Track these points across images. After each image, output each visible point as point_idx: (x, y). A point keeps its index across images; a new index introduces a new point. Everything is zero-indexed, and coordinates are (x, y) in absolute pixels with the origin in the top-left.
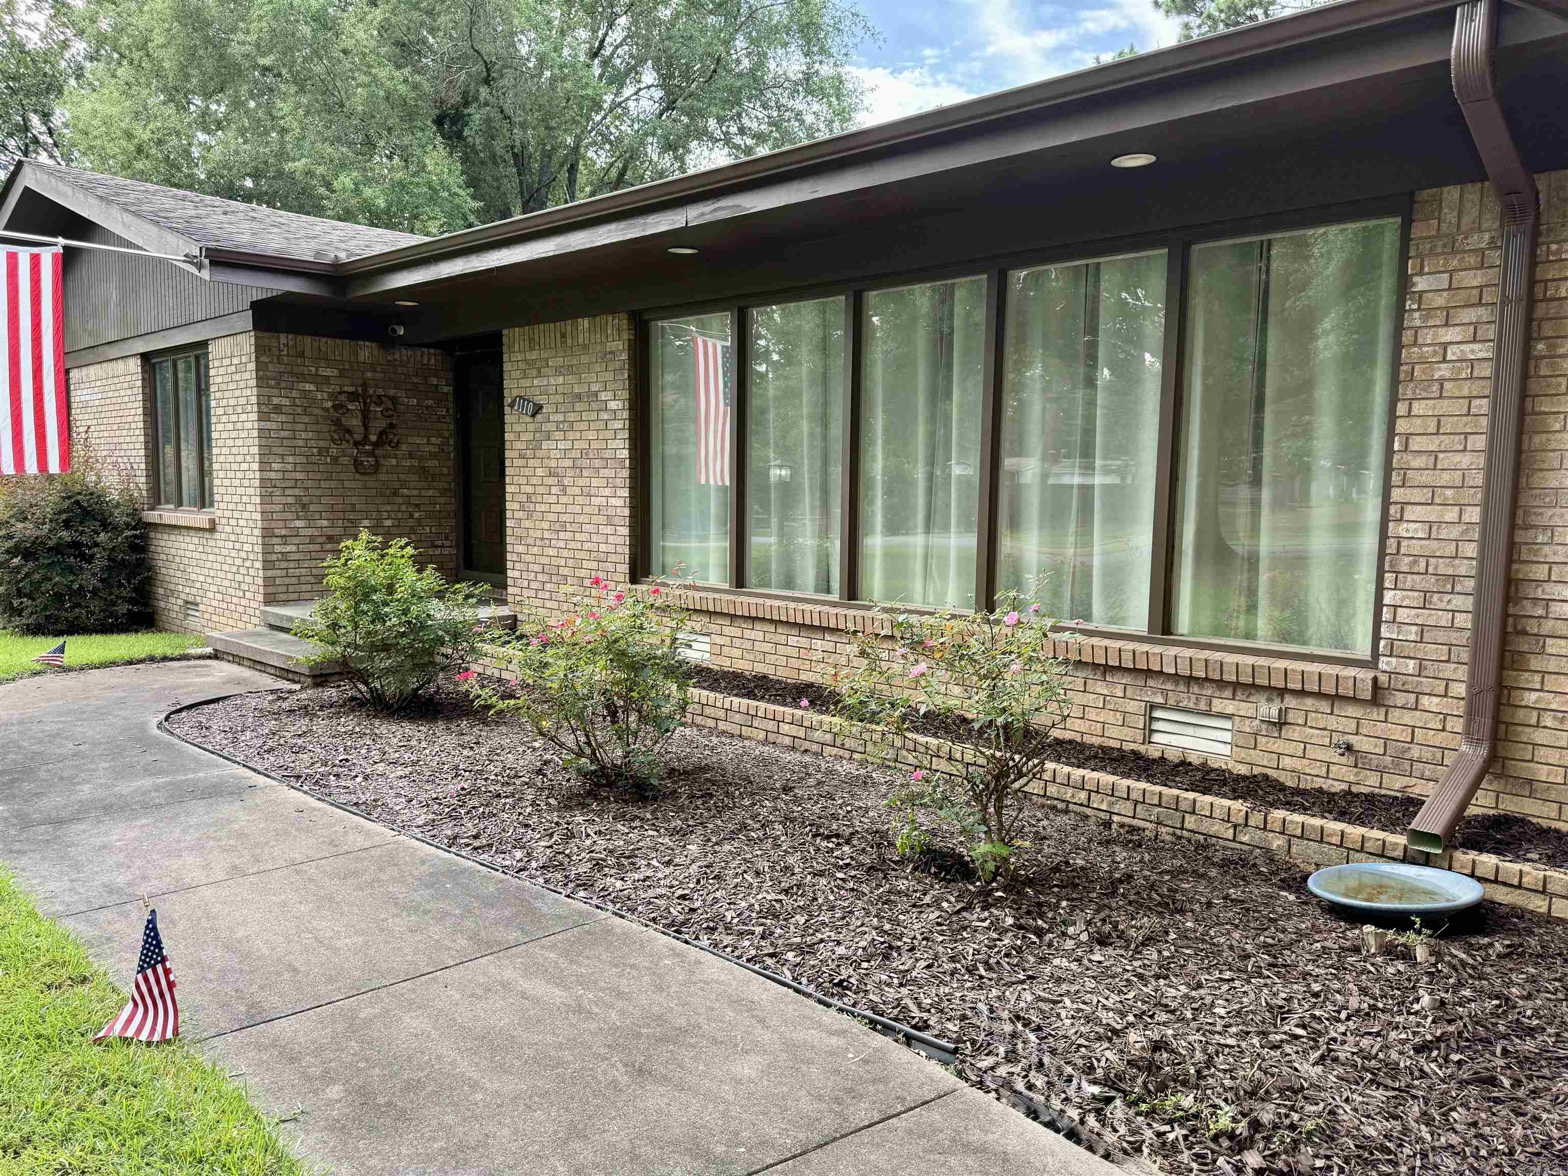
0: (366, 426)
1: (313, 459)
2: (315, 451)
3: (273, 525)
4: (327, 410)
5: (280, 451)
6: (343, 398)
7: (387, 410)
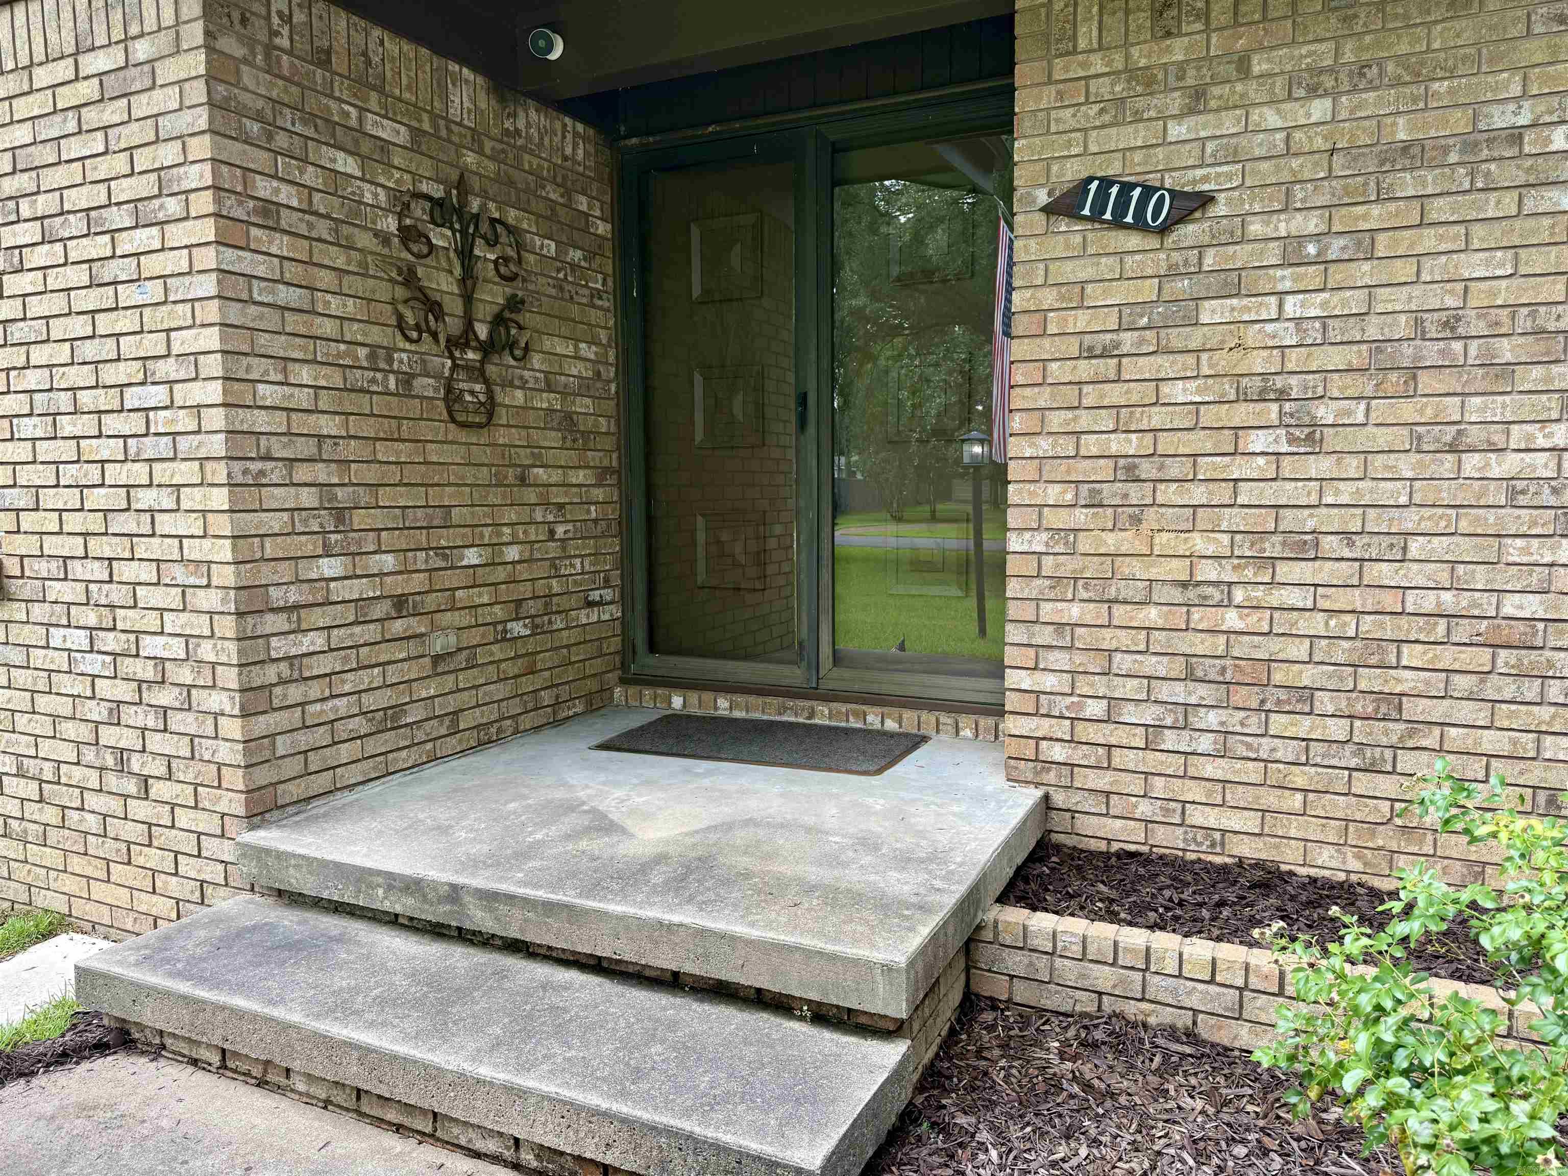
0: (468, 298)
1: (359, 378)
2: (362, 352)
3: (266, 574)
4: (384, 238)
5: (278, 345)
6: (420, 210)
7: (506, 260)
